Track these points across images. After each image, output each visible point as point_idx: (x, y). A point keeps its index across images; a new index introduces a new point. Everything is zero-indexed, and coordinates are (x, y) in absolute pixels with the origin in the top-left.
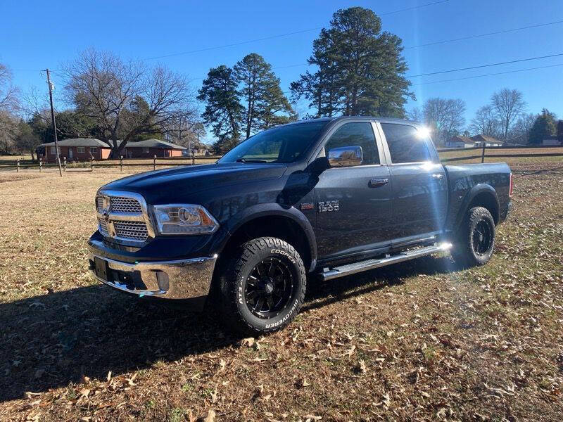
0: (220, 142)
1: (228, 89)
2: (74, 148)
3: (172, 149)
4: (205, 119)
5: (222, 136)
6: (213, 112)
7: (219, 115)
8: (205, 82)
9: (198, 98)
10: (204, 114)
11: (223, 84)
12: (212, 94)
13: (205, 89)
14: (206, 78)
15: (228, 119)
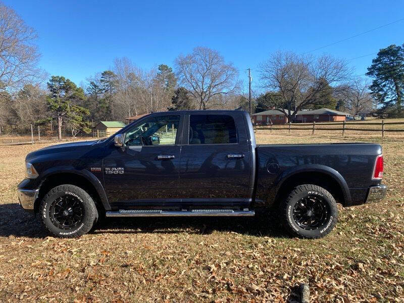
0: (384, 108)
1: (395, 64)
2: (270, 116)
3: (336, 115)
4: (372, 90)
5: (387, 103)
6: (380, 84)
7: (385, 86)
8: (374, 61)
9: (368, 74)
10: (372, 86)
11: (391, 60)
12: (379, 69)
13: (373, 67)
14: (375, 57)
15: (394, 89)
